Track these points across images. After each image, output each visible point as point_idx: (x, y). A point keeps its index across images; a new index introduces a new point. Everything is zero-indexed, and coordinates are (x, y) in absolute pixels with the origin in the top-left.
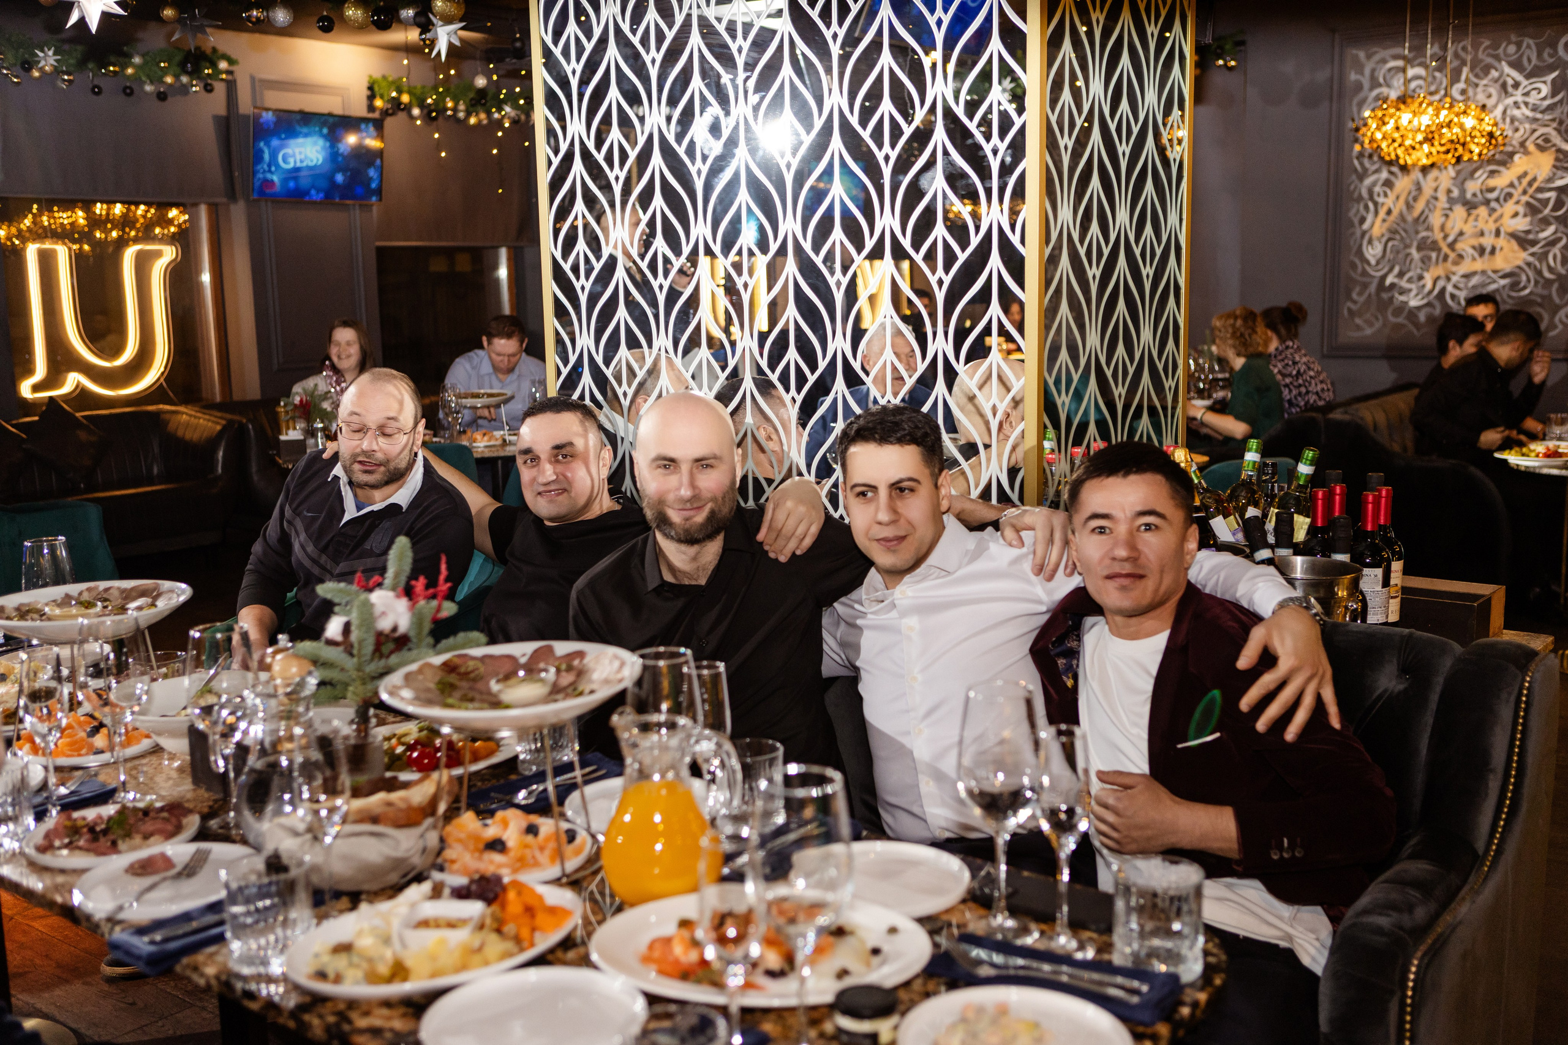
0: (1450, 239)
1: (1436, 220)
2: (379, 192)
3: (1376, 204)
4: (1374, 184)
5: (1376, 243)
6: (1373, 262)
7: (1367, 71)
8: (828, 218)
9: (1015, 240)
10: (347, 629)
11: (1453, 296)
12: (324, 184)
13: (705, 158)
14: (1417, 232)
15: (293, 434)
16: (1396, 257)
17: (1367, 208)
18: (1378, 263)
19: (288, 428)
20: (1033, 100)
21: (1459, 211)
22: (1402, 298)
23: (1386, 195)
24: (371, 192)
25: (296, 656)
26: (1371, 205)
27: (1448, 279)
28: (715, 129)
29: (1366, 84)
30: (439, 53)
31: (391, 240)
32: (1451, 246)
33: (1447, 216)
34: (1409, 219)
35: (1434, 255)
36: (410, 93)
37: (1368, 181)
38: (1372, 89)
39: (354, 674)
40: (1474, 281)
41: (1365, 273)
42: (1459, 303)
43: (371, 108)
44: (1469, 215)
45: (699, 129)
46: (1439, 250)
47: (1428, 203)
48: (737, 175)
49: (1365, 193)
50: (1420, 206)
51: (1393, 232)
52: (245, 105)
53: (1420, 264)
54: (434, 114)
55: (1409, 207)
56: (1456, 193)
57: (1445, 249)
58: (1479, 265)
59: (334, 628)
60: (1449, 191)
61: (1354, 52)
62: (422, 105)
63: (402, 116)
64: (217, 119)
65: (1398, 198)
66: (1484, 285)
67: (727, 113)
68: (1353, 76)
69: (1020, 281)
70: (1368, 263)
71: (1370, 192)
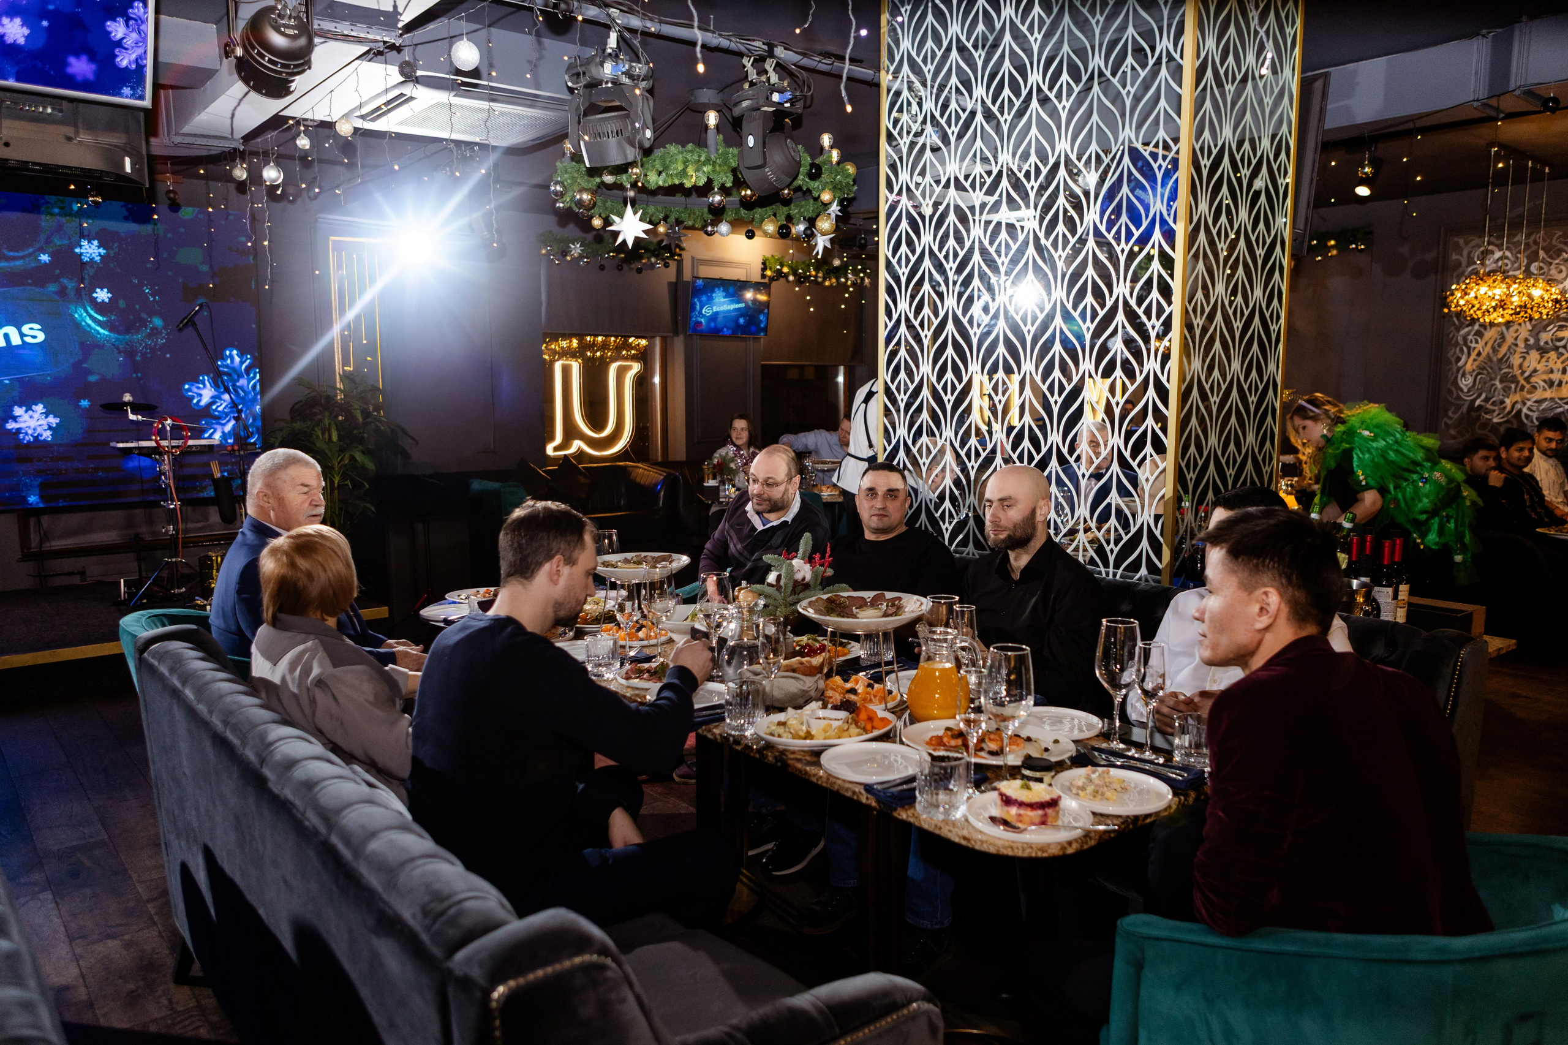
0: (1526, 375)
1: (1516, 360)
2: (765, 330)
3: (1469, 348)
4: (1468, 333)
5: (1468, 376)
6: (1465, 390)
7: (1465, 253)
8: (1052, 362)
9: (1164, 379)
10: (779, 578)
11: (1527, 416)
12: (732, 324)
13: (979, 326)
14: (1500, 369)
15: (712, 483)
16: (1483, 384)
17: (1462, 351)
18: (1469, 391)
19: (708, 479)
20: (1177, 298)
21: (1534, 355)
22: (1487, 416)
23: (1477, 342)
24: (761, 330)
25: (751, 591)
26: (1465, 349)
27: (1524, 404)
28: (986, 309)
29: (1464, 261)
30: (817, 253)
31: (771, 360)
32: (1527, 379)
33: (1524, 358)
34: (1495, 359)
35: (1513, 386)
36: (789, 266)
37: (1463, 332)
38: (1468, 266)
39: (781, 601)
40: (1544, 405)
41: (1459, 398)
42: (1532, 421)
43: (763, 276)
44: (1542, 357)
45: (976, 309)
46: (1517, 382)
47: (1510, 347)
48: (997, 336)
49: (1460, 339)
50: (1504, 350)
51: (1481, 368)
52: (687, 276)
53: (1502, 392)
54: (801, 280)
55: (1495, 351)
56: (1532, 341)
57: (1522, 382)
58: (1548, 394)
59: (772, 578)
60: (1526, 340)
61: (1456, 239)
62: (795, 273)
63: (782, 280)
64: (670, 283)
65: (1486, 344)
66: (1551, 409)
67: (994, 300)
68: (1454, 257)
69: (1166, 404)
70: (1462, 390)
71: (1465, 339)
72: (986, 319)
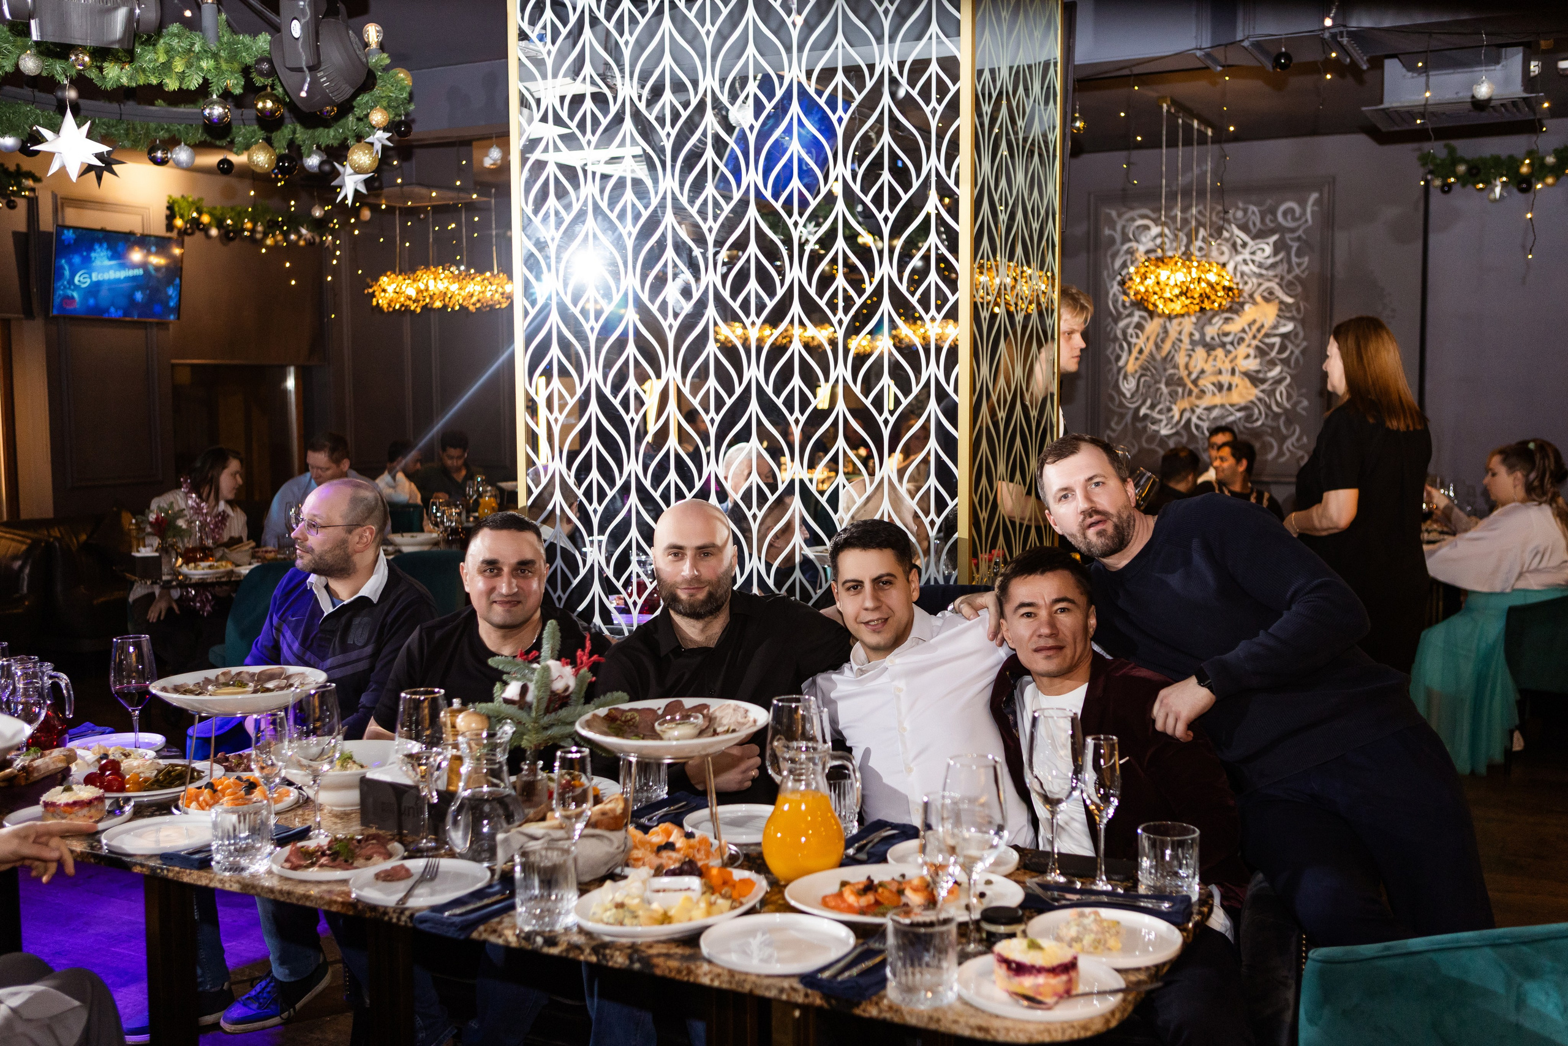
0: (1194, 376)
1: (1181, 359)
2: (178, 310)
3: (1129, 344)
4: (1128, 326)
5: (1130, 378)
6: (1128, 395)
7: (1119, 228)
9: (950, 390)
10: (524, 690)
11: (1197, 427)
12: (123, 302)
13: (676, 315)
14: (1165, 370)
15: (145, 552)
16: (1147, 391)
17: (1121, 347)
18: (1133, 396)
19: (138, 546)
21: (1200, 352)
22: (1155, 427)
23: (1137, 337)
24: (171, 310)
26: (1125, 345)
27: (1193, 411)
28: (686, 293)
29: (1118, 237)
30: (345, 197)
31: (187, 358)
32: (1195, 382)
33: (1190, 356)
34: (1158, 358)
35: (1180, 390)
36: (211, 214)
37: (1122, 324)
38: (1123, 243)
40: (1215, 413)
41: (1121, 405)
42: (1203, 433)
43: (170, 227)
44: (1209, 355)
45: (672, 292)
46: (1184, 386)
47: (1174, 344)
48: (705, 331)
49: (1119, 335)
50: (1167, 347)
51: (1145, 368)
52: (46, 222)
53: (1168, 398)
54: (229, 235)
55: (1158, 347)
56: (1197, 336)
57: (1190, 385)
58: (1218, 400)
59: (510, 690)
60: (1191, 334)
61: (1108, 211)
62: (220, 224)
64: (16, 235)
65: (1148, 339)
66: (1223, 417)
68: (1107, 232)
69: (954, 422)
70: (1124, 396)
71: (1124, 333)
72: (687, 307)
